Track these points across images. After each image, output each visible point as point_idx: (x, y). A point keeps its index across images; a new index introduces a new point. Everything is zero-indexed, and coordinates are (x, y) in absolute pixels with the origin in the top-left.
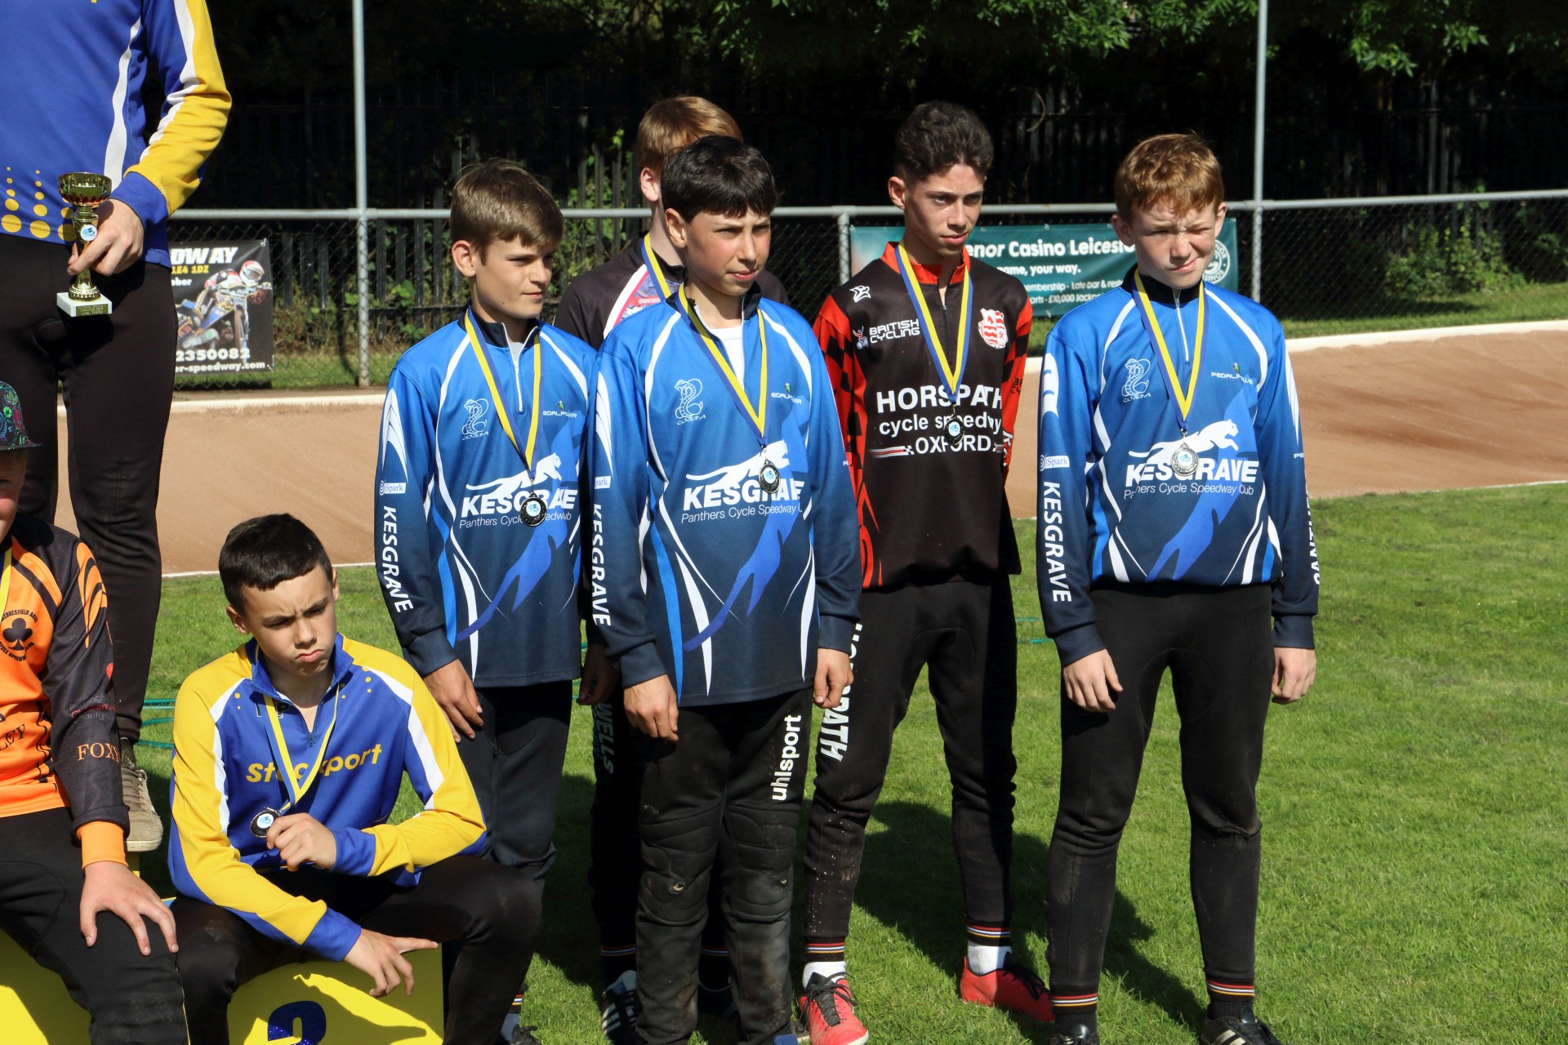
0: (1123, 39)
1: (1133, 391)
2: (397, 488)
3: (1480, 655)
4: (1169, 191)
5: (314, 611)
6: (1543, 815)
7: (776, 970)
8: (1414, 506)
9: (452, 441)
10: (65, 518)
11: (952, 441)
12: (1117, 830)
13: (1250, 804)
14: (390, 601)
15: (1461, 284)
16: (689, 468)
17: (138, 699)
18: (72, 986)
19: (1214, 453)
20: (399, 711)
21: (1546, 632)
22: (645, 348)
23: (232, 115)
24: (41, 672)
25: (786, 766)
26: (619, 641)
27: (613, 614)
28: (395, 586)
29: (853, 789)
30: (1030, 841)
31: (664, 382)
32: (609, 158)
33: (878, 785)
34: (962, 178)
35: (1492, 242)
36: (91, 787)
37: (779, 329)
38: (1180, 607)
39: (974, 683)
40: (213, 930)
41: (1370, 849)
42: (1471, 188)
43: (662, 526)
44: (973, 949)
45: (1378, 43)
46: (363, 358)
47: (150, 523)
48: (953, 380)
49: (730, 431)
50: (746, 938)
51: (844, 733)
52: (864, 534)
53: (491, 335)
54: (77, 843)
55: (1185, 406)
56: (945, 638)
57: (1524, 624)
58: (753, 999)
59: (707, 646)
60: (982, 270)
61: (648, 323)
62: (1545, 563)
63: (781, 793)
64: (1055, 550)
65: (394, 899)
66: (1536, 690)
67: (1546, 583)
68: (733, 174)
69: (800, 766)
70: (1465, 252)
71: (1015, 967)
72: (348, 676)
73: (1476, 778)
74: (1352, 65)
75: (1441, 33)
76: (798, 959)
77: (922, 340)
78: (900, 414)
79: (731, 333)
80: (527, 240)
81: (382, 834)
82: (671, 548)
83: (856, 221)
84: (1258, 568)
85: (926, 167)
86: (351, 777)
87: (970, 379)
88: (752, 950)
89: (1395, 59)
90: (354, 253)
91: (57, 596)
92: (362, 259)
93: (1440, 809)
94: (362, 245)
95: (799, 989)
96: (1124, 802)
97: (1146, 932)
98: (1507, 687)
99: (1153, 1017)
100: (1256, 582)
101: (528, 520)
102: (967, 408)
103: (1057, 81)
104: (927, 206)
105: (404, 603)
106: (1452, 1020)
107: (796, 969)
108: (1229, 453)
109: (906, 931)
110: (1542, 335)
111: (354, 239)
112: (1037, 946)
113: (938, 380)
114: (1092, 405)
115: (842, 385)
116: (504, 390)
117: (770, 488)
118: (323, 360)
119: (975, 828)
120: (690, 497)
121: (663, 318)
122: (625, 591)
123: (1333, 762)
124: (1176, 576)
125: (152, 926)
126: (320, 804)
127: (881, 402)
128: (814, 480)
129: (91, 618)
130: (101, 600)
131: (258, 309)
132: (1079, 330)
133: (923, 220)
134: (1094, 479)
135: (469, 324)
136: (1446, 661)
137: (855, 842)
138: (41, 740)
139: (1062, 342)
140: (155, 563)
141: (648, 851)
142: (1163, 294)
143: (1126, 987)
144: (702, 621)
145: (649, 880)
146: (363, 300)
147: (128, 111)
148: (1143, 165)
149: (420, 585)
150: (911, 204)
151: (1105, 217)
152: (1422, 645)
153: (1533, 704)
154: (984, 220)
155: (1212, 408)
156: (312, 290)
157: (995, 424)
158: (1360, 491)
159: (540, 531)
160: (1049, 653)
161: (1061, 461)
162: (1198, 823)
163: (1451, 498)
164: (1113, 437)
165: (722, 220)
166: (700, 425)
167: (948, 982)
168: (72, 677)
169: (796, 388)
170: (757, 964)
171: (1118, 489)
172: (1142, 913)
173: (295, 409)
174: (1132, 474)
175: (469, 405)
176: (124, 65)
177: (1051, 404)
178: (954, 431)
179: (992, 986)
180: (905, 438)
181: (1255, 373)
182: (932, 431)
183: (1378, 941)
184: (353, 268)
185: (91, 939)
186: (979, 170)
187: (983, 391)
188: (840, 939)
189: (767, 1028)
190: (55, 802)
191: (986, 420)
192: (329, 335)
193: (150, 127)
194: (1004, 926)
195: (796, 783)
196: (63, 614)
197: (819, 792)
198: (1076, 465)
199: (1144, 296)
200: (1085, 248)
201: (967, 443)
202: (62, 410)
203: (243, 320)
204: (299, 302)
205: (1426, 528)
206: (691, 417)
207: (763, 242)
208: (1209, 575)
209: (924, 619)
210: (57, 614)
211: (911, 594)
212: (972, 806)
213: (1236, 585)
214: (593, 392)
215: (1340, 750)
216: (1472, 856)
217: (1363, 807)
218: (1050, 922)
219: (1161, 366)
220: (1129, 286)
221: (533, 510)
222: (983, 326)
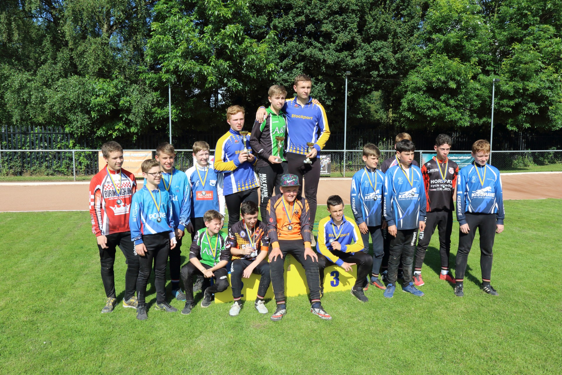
0: (469, 124)
1: (473, 181)
2: (355, 195)
3: (530, 227)
4: (483, 150)
5: (340, 211)
6: (541, 254)
7: (410, 272)
8: (519, 202)
9: (363, 187)
10: (303, 195)
11: (443, 188)
12: (468, 253)
13: (491, 250)
14: (354, 213)
15: (526, 166)
16: (400, 192)
17: (313, 223)
18: (303, 266)
19: (487, 192)
20: (352, 228)
21: (542, 224)
22: (393, 172)
23: (330, 135)
24: (300, 219)
25: (413, 240)
26: (388, 219)
27: (387, 214)
28: (354, 210)
29: (424, 244)
30: (452, 254)
31: (396, 178)
32: (383, 142)
33: (428, 244)
34: (446, 146)
35: (531, 158)
36: (306, 237)
37: (415, 169)
38: (481, 217)
39: (445, 228)
40: (322, 258)
41: (510, 259)
42: (528, 150)
43: (395, 201)
44: (442, 271)
45: (512, 126)
46: (344, 172)
47: (315, 197)
48: (444, 178)
49: (407, 186)
50: (405, 267)
51: (423, 235)
52: (428, 203)
53: (369, 171)
54: (304, 244)
55: (482, 184)
56: (441, 221)
57: (538, 223)
58: (406, 276)
59: (402, 220)
60: (450, 161)
61: (394, 168)
62: (541, 212)
63: (412, 244)
64: (459, 207)
65: (350, 257)
66: (540, 234)
67: (541, 216)
68: (408, 145)
69: (416, 240)
70: (526, 160)
71: (449, 274)
72: (345, 222)
73: (529, 248)
74: (507, 130)
75: (523, 125)
76: (414, 270)
77: (439, 172)
78: (435, 184)
79: (407, 170)
80: (374, 155)
81: (348, 246)
82: (396, 204)
83: (423, 153)
84: (494, 211)
85: (440, 144)
86: (344, 237)
87: (447, 179)
88: (406, 269)
89: (514, 128)
90: (343, 157)
91: (302, 207)
92: (345, 157)
93: (523, 253)
94: (345, 155)
95: (413, 275)
96: (469, 249)
97: (471, 270)
98: (535, 233)
99: (472, 284)
100: (494, 214)
101: (375, 200)
102: (446, 183)
103: (457, 131)
104: (440, 151)
105: (356, 213)
106: (524, 288)
107: (413, 272)
108: (490, 192)
109: (431, 267)
110: (540, 174)
111: (343, 155)
112: (453, 271)
113: (441, 179)
114: (466, 183)
115: (425, 179)
116: (371, 179)
117: (413, 195)
118: (338, 173)
119: (444, 251)
120: (400, 196)
121: (396, 168)
122: (389, 211)
123: (504, 244)
124: (480, 212)
125: (314, 258)
126: (340, 240)
127: (431, 182)
128: (420, 194)
129: (307, 211)
130: (308, 208)
131: (329, 165)
132: (464, 171)
133: (439, 153)
134: (466, 196)
135: (365, 169)
136: (524, 228)
137: (424, 253)
138: (300, 229)
139: (461, 173)
140: (316, 203)
141: (391, 252)
142: (479, 166)
143: (468, 278)
144: (401, 216)
145: (391, 257)
146: (344, 164)
147: (315, 135)
148: (478, 145)
149: (359, 210)
150: (438, 150)
151: (470, 153)
152: (520, 225)
153: (539, 236)
154: (450, 153)
155: (487, 184)
156: (337, 162)
157: (451, 186)
158: (508, 199)
159: (376, 201)
160: (458, 223)
161: (461, 192)
162: (482, 253)
163: (524, 201)
164: (470, 189)
165: (406, 153)
166: (402, 185)
167: (438, 276)
168: (304, 219)
169: (418, 179)
170: (407, 271)
171: (470, 197)
172: (470, 267)
173: (334, 180)
174: (473, 195)
175: (366, 182)
176: (315, 128)
177: (459, 183)
178: (444, 187)
179: (445, 277)
180: (435, 188)
181: (494, 179)
182: (440, 187)
183: (512, 274)
184: (343, 159)
185: (306, 259)
186: (449, 145)
187: (449, 181)
188: (420, 268)
189: (408, 281)
190: (301, 238)
191: (449, 185)
192: (339, 169)
193: (318, 137)
194: (448, 267)
195: (415, 243)
196: (303, 210)
197: (418, 244)
198: (463, 193)
199: (476, 166)
200: (461, 158)
201: (446, 189)
202: (303, 180)
203: (326, 167)
204: (335, 164)
205: (520, 206)
206: (401, 184)
207: (413, 156)
208: (486, 212)
209: (437, 217)
210: (302, 210)
211: (435, 213)
212: (443, 247)
213: (490, 214)
214: (384, 179)
215: (505, 242)
216: (528, 261)
217: (509, 252)
218: (455, 267)
219: (478, 177)
220: (473, 164)
221: (375, 198)
222: (449, 170)
